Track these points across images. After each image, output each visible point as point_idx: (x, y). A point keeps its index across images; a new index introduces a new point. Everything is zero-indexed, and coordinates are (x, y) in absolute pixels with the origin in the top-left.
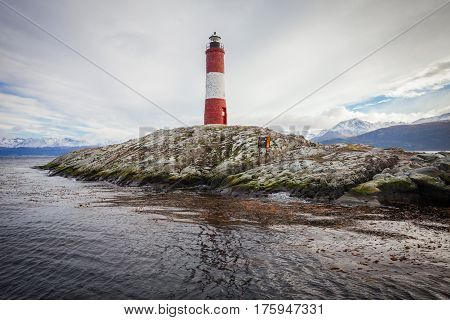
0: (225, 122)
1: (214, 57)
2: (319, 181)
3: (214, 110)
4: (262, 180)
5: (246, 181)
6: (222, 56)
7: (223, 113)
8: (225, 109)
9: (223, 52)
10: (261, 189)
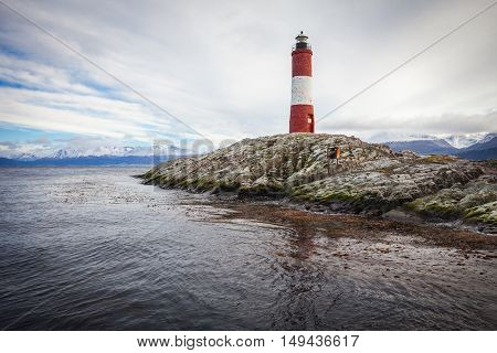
0: (312, 130)
1: (301, 59)
2: (376, 194)
3: (301, 116)
4: (321, 192)
6: (309, 59)
7: (310, 121)
8: (312, 116)
9: (310, 53)
10: (316, 201)
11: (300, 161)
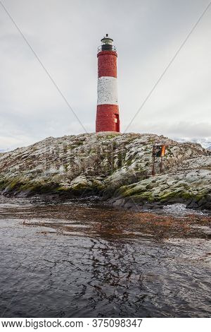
0: (118, 130)
1: (106, 60)
3: (107, 116)
4: (157, 191)
5: (140, 191)
6: (115, 60)
7: (116, 120)
8: (117, 116)
9: (115, 54)
10: (155, 200)
11: (117, 160)
